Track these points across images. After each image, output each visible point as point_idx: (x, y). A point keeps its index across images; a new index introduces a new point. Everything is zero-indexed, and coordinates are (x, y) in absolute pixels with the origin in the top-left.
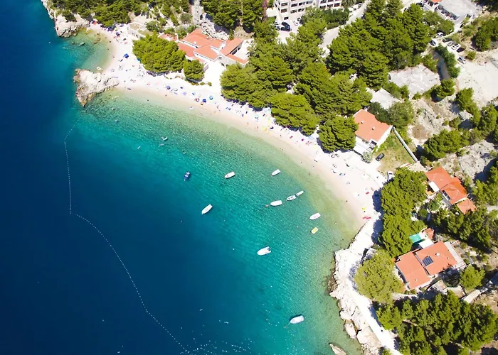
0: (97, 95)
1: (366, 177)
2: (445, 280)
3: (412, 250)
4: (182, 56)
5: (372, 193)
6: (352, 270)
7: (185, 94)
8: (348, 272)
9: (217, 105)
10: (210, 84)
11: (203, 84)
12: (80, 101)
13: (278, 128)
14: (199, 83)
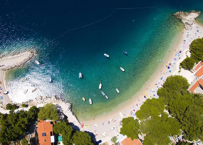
0: (180, 20)
1: (104, 135)
2: (34, 138)
3: (53, 132)
4: (200, 58)
5: (95, 134)
6: (60, 107)
7: (175, 59)
8: (60, 105)
9: (165, 73)
10: (179, 72)
11: (180, 68)
12: (176, 13)
13: (144, 100)
14: (181, 66)
